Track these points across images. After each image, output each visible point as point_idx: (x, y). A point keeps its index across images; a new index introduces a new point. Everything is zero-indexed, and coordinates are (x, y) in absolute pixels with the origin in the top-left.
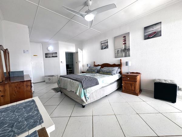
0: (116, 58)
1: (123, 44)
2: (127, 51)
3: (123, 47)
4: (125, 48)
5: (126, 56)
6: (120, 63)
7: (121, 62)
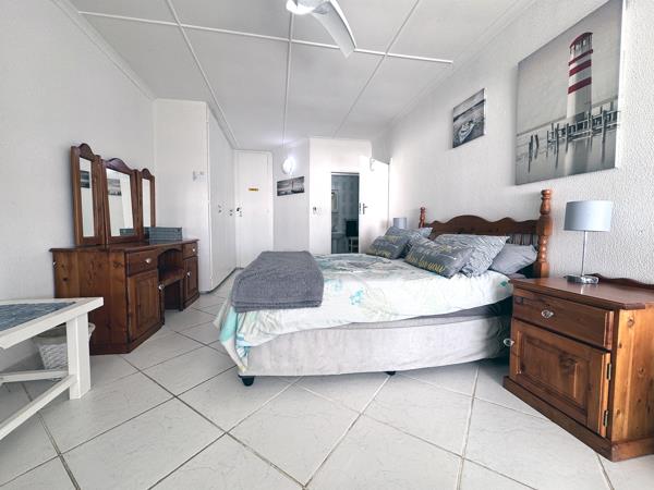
0: (518, 182)
1: (571, 90)
2: (596, 132)
3: (569, 108)
4: (580, 117)
5: (580, 168)
6: (536, 216)
7: (543, 206)
